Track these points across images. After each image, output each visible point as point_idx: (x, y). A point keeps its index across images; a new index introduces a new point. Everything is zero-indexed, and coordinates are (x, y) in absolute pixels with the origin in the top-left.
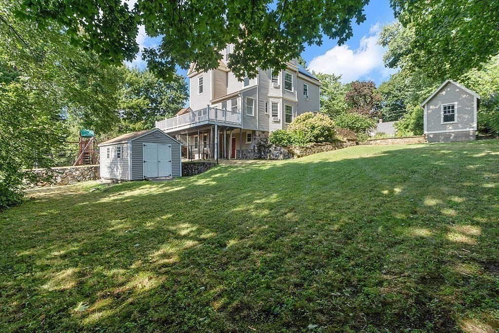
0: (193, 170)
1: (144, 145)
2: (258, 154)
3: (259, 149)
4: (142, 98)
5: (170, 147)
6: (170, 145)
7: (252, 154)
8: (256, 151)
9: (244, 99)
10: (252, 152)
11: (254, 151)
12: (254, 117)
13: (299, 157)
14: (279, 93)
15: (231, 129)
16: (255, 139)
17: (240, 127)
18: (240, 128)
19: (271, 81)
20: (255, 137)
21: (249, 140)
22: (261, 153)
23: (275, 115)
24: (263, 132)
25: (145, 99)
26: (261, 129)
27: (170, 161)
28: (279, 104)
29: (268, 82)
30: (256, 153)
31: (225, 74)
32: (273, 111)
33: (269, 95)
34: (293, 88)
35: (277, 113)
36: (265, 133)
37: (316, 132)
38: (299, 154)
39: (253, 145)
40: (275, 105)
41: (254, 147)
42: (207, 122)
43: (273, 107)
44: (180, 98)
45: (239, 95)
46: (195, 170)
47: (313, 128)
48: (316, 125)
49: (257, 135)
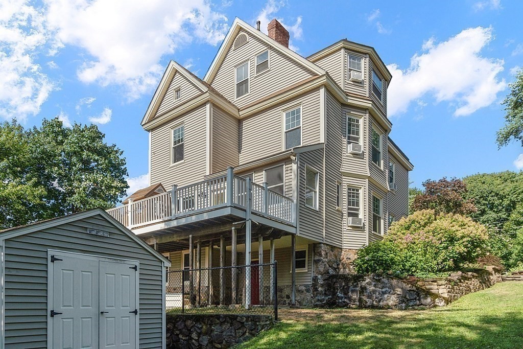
0: (194, 336)
1: (54, 259)
2: (326, 295)
3: (329, 285)
4: (30, 183)
5: (135, 268)
6: (137, 263)
7: (309, 296)
8: (320, 289)
9: (300, 168)
10: (308, 291)
11: (316, 289)
12: (318, 213)
13: (448, 301)
14: (364, 167)
15: (277, 234)
16: (317, 262)
17: (292, 230)
18: (293, 235)
19: (345, 140)
20: (317, 258)
21: (301, 264)
22: (334, 294)
23: (354, 214)
24: (333, 248)
25: (36, 185)
26: (329, 242)
27: (135, 312)
28: (361, 191)
29: (341, 141)
30: (321, 293)
31: (233, 125)
32: (349, 204)
33: (343, 170)
34: (382, 162)
35: (358, 210)
36: (336, 252)
37: (460, 248)
38: (446, 295)
39: (308, 275)
40: (353, 193)
41: (315, 279)
42: (227, 212)
43: (349, 196)
44: (112, 187)
45: (293, 158)
46: (199, 335)
47: (452, 240)
48: (459, 234)
49: (323, 253)
